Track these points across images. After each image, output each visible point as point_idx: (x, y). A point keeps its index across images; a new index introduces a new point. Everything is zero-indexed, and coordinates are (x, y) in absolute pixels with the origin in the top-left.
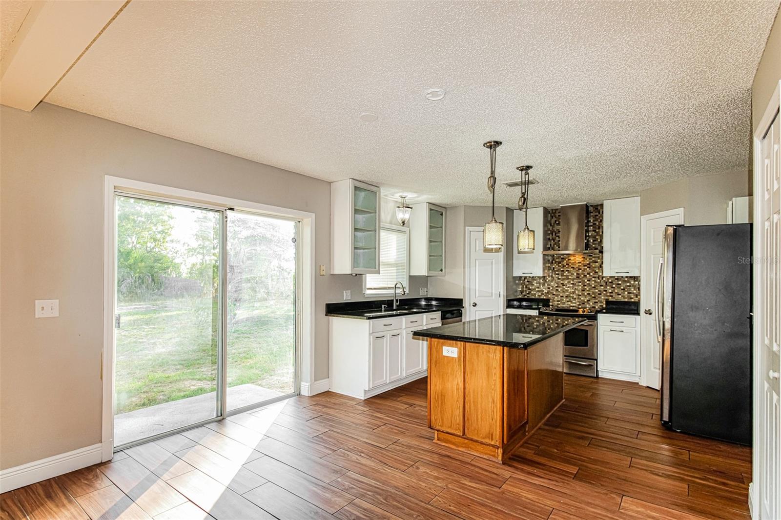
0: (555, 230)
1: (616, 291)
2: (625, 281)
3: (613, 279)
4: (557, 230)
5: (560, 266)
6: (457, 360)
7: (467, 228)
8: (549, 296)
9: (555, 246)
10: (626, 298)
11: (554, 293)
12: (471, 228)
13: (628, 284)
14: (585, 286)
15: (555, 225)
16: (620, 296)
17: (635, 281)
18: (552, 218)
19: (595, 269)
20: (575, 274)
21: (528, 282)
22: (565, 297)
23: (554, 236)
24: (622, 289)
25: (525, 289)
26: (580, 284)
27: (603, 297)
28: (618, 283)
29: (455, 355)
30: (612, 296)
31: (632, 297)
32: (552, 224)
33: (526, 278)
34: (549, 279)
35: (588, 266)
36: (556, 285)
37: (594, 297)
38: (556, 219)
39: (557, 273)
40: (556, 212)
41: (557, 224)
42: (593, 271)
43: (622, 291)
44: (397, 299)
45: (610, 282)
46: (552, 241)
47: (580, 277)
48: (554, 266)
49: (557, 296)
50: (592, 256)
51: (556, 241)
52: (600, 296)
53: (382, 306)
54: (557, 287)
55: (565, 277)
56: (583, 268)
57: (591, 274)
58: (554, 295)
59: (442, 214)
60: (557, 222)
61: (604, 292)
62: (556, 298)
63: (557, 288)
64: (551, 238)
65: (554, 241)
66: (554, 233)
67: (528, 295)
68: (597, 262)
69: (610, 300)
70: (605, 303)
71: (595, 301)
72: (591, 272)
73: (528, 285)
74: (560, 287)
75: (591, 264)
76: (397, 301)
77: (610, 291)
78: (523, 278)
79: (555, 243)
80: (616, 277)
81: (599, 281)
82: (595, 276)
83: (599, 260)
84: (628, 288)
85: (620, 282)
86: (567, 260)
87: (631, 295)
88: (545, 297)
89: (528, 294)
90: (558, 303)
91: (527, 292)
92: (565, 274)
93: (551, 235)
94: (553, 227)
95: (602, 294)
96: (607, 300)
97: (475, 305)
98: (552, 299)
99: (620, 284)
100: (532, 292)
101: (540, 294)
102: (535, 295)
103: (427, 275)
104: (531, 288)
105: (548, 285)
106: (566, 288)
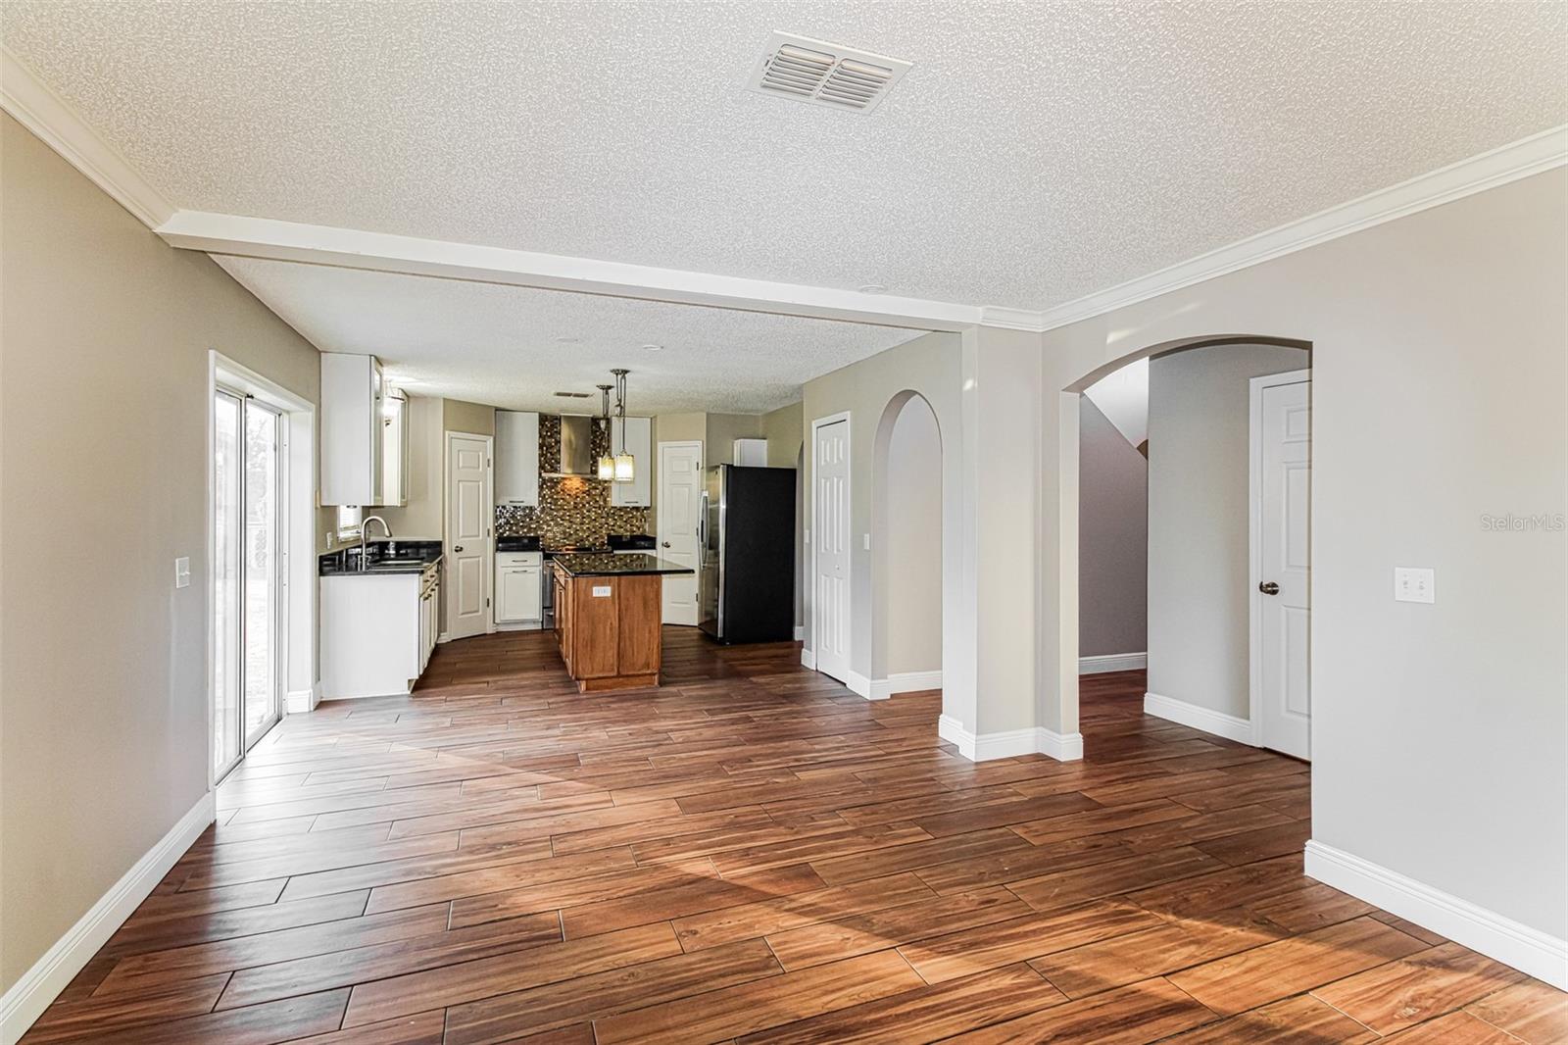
0: (547, 444)
1: (618, 524)
3: (615, 509)
4: (549, 444)
6: (610, 599)
7: (447, 433)
8: (539, 532)
11: (546, 528)
12: (453, 434)
14: (584, 518)
15: (547, 437)
18: (544, 428)
23: (545, 452)
24: (625, 522)
26: (578, 516)
27: (604, 532)
28: (620, 514)
29: (609, 595)
30: (614, 530)
32: (543, 436)
34: (538, 509)
36: (548, 518)
37: (595, 532)
38: (547, 429)
40: (547, 420)
41: (549, 436)
45: (612, 513)
51: (547, 459)
52: (602, 530)
54: (548, 520)
55: (559, 507)
57: (591, 503)
58: (544, 530)
60: (549, 434)
61: (606, 526)
62: (548, 534)
63: (549, 522)
64: (541, 455)
65: (544, 459)
66: (545, 448)
68: (597, 489)
70: (606, 537)
71: (595, 536)
74: (553, 520)
77: (612, 523)
79: (547, 461)
80: (618, 508)
81: (600, 511)
82: (596, 505)
84: (631, 519)
85: (622, 514)
86: (561, 485)
88: (532, 534)
89: (507, 530)
90: (550, 541)
91: (507, 528)
92: (559, 503)
94: (544, 439)
95: (604, 528)
96: (609, 535)
97: (459, 550)
98: (543, 537)
99: (622, 516)
100: (514, 528)
101: (526, 530)
102: (518, 532)
103: (400, 505)
104: (512, 522)
105: (537, 518)
106: (561, 522)
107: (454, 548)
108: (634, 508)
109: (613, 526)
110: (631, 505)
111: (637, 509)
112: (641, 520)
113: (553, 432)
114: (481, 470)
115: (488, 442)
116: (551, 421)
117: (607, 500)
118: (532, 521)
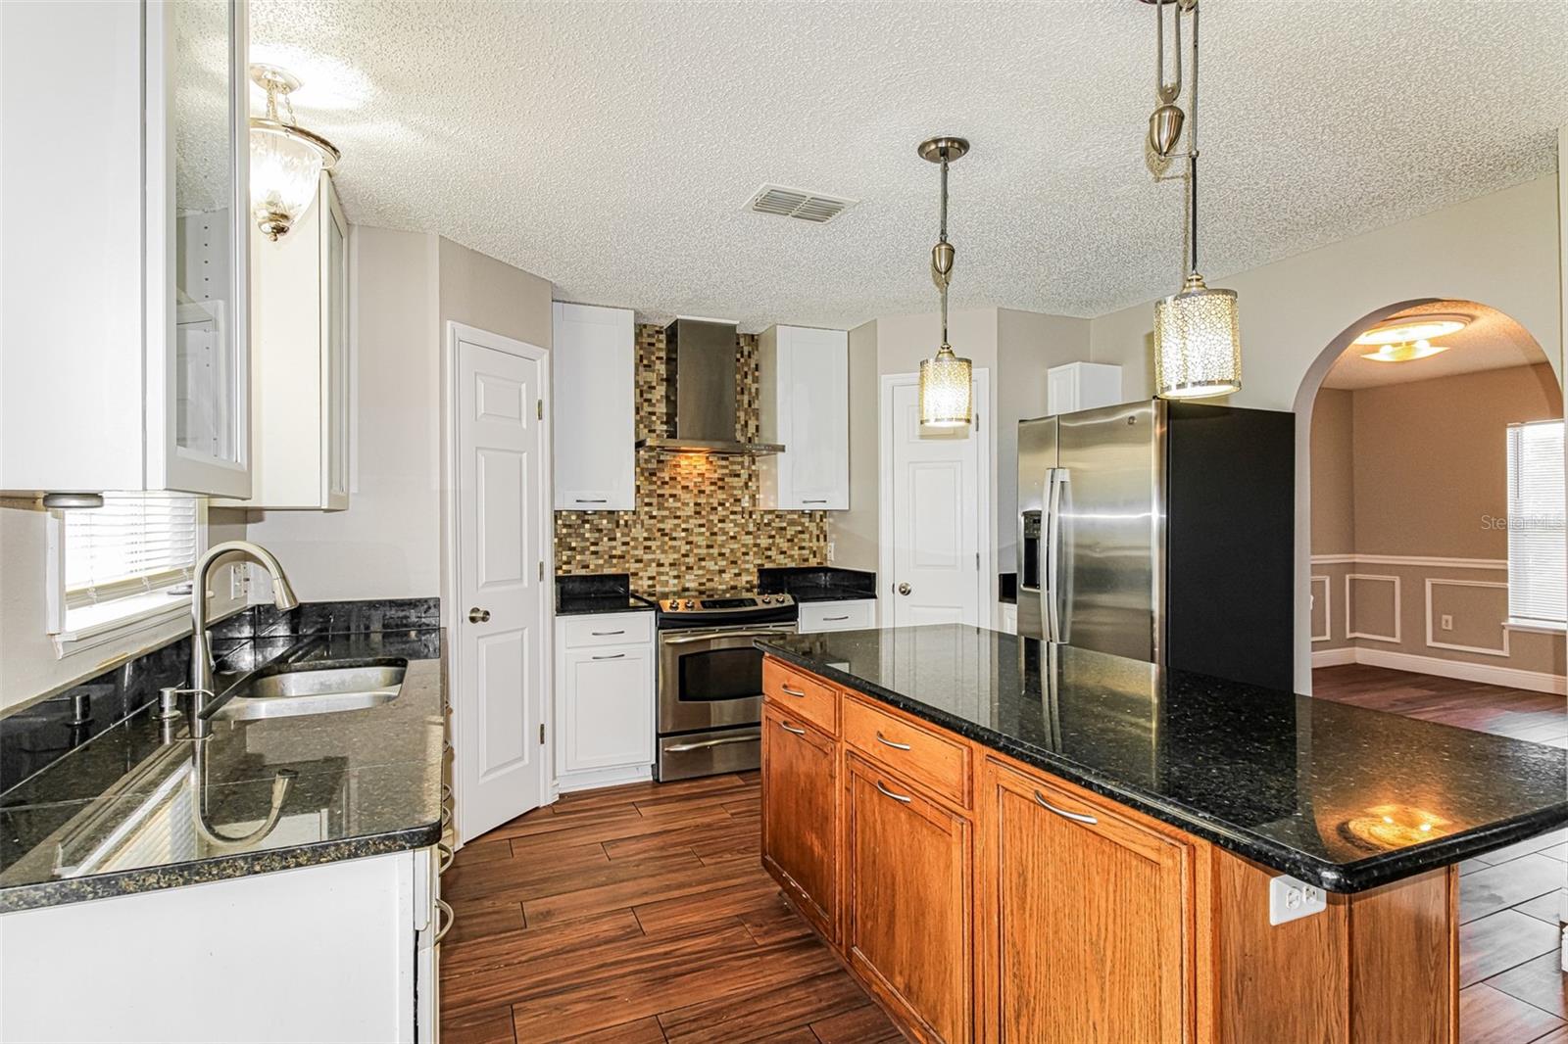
0: (642, 383)
1: (777, 545)
2: (792, 523)
3: (770, 517)
4: (645, 382)
5: (655, 483)
7: (450, 324)
8: (628, 565)
9: (641, 426)
10: (795, 560)
11: (641, 557)
13: (799, 528)
14: (715, 534)
16: (785, 556)
17: (810, 521)
19: (735, 492)
20: (692, 505)
21: (566, 526)
24: (789, 541)
26: (703, 530)
30: (769, 557)
31: (807, 556)
34: (626, 518)
35: (720, 483)
36: (645, 535)
37: (734, 562)
39: (647, 500)
41: (645, 366)
42: (733, 495)
43: (789, 544)
45: (766, 525)
47: (703, 513)
49: (648, 565)
50: (727, 459)
52: (747, 558)
54: (646, 539)
55: (666, 513)
56: (708, 489)
57: (727, 505)
58: (639, 561)
60: (645, 362)
61: (755, 549)
62: (646, 569)
63: (648, 543)
67: (565, 567)
68: (738, 476)
69: (765, 567)
71: (736, 571)
72: (727, 500)
73: (569, 535)
74: (654, 539)
75: (726, 480)
77: (766, 545)
79: (641, 417)
81: (743, 521)
82: (735, 509)
83: (742, 471)
84: (800, 536)
85: (785, 525)
87: (804, 552)
89: (566, 563)
92: (666, 505)
95: (751, 553)
96: (761, 570)
97: (479, 617)
99: (784, 529)
100: (578, 558)
101: (601, 562)
102: (587, 567)
103: (325, 507)
104: (574, 544)
105: (623, 535)
106: (671, 543)
107: (466, 614)
108: (808, 513)
109: (768, 549)
112: (818, 536)
113: (653, 358)
114: (525, 426)
115: (539, 362)
116: (649, 336)
117: (757, 496)
118: (614, 543)
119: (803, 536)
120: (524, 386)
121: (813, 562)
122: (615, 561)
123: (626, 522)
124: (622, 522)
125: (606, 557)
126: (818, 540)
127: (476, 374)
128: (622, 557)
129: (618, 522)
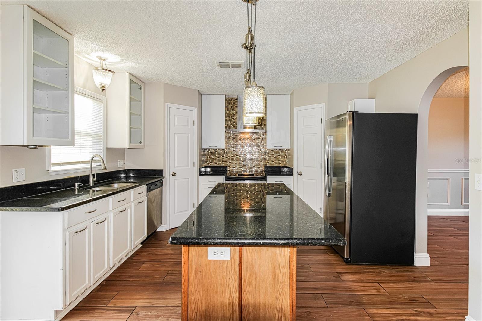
0: (231, 114)
1: (271, 159)
2: (277, 153)
3: (269, 151)
4: (232, 114)
6: (230, 264)
7: (166, 103)
8: (227, 164)
9: (231, 126)
10: (277, 164)
11: (231, 161)
12: (170, 105)
13: (278, 154)
15: (231, 110)
16: (273, 162)
17: (282, 152)
18: (229, 104)
21: (211, 153)
22: (238, 164)
23: (230, 118)
24: (275, 158)
25: (208, 159)
27: (263, 164)
28: (272, 153)
29: (228, 257)
30: (268, 163)
31: (281, 163)
32: (229, 109)
33: (209, 150)
34: (227, 151)
35: (254, 141)
36: (232, 155)
37: (258, 164)
38: (231, 105)
39: (232, 146)
40: (231, 100)
41: (232, 109)
42: (257, 145)
43: (275, 159)
44: (93, 173)
45: (268, 153)
46: (229, 122)
48: (230, 141)
49: (233, 164)
51: (231, 122)
52: (262, 162)
53: (74, 186)
54: (232, 157)
55: (238, 149)
56: (250, 143)
57: (256, 147)
58: (230, 163)
59: (140, 89)
60: (232, 108)
61: (264, 160)
62: (232, 165)
63: (233, 158)
64: (228, 120)
65: (230, 122)
66: (230, 116)
67: (211, 164)
68: (259, 139)
69: (267, 165)
70: (264, 167)
71: (258, 166)
73: (211, 155)
74: (235, 157)
75: (256, 140)
76: (94, 175)
77: (267, 159)
78: (207, 150)
79: (231, 123)
80: (271, 150)
81: (260, 152)
82: (258, 148)
83: (260, 138)
84: (278, 157)
85: (273, 153)
86: (239, 136)
87: (279, 161)
88: (224, 165)
89: (211, 162)
90: (233, 169)
91: (211, 161)
93: (228, 117)
94: (230, 111)
96: (266, 166)
97: (174, 174)
98: (229, 166)
99: (273, 154)
100: (214, 161)
101: (220, 162)
102: (216, 164)
103: (128, 148)
104: (213, 158)
105: (226, 155)
106: (239, 158)
107: (171, 174)
108: (280, 149)
109: (269, 160)
110: (278, 148)
111: (282, 150)
112: (284, 157)
113: (235, 107)
114: (189, 127)
115: (194, 111)
116: (234, 101)
117: (265, 145)
118: (223, 158)
119: (279, 157)
120: (189, 117)
121: (282, 165)
122: (224, 162)
123: (227, 152)
124: (226, 152)
125: (221, 161)
126: (284, 158)
127: (174, 115)
128: (226, 161)
129: (225, 152)
